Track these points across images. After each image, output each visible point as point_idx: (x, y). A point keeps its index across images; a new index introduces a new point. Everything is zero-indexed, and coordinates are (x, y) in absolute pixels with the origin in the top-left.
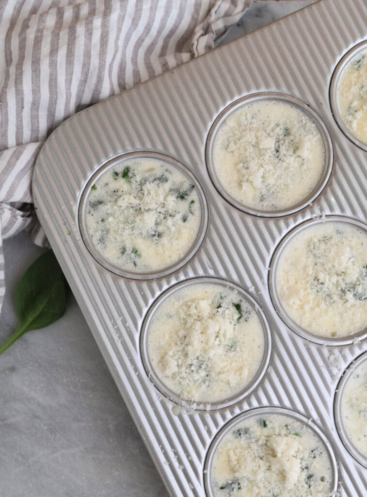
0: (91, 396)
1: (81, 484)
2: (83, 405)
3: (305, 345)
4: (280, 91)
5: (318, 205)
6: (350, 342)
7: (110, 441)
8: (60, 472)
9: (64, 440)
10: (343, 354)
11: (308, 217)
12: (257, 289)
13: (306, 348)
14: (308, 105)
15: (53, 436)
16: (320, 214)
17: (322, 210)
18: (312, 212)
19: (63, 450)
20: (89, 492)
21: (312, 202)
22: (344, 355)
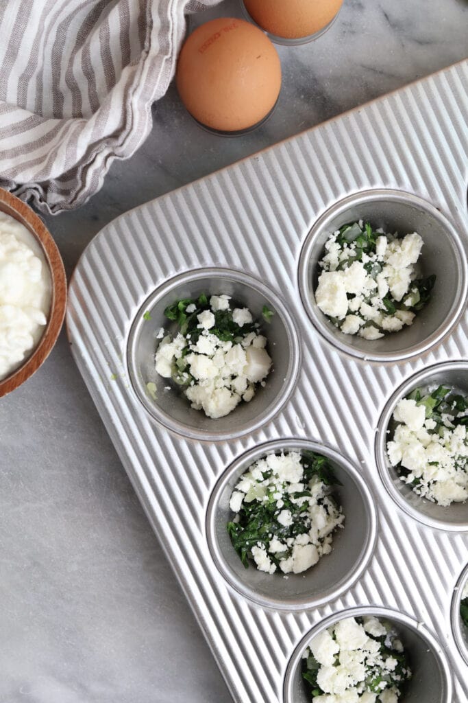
0: (66, 437)
1: (48, 546)
2: (56, 448)
4: (401, 188)
7: (88, 495)
8: (23, 531)
9: (30, 491)
14: (438, 209)
15: (15, 485)
19: (27, 503)
20: (58, 557)
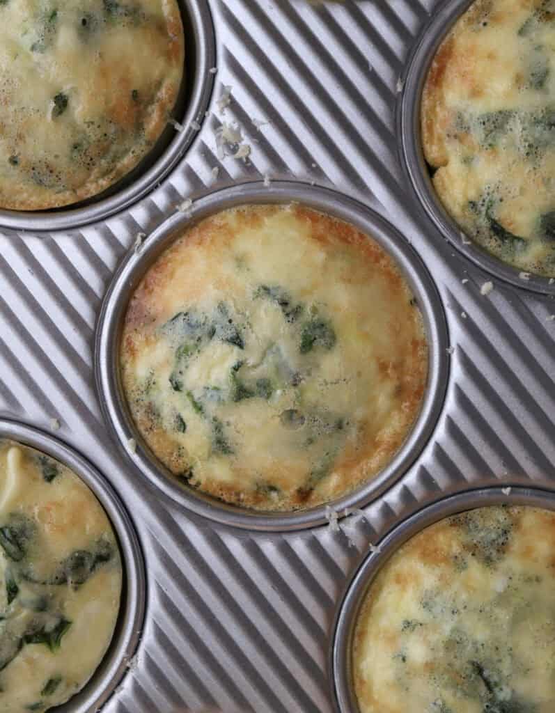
3: (318, 172)
5: (354, 548)
6: (202, 203)
10: (216, 169)
11: (373, 512)
12: (472, 290)
13: (313, 161)
16: (342, 525)
17: (341, 537)
18: (365, 526)
21: (371, 553)
22: (212, 167)
